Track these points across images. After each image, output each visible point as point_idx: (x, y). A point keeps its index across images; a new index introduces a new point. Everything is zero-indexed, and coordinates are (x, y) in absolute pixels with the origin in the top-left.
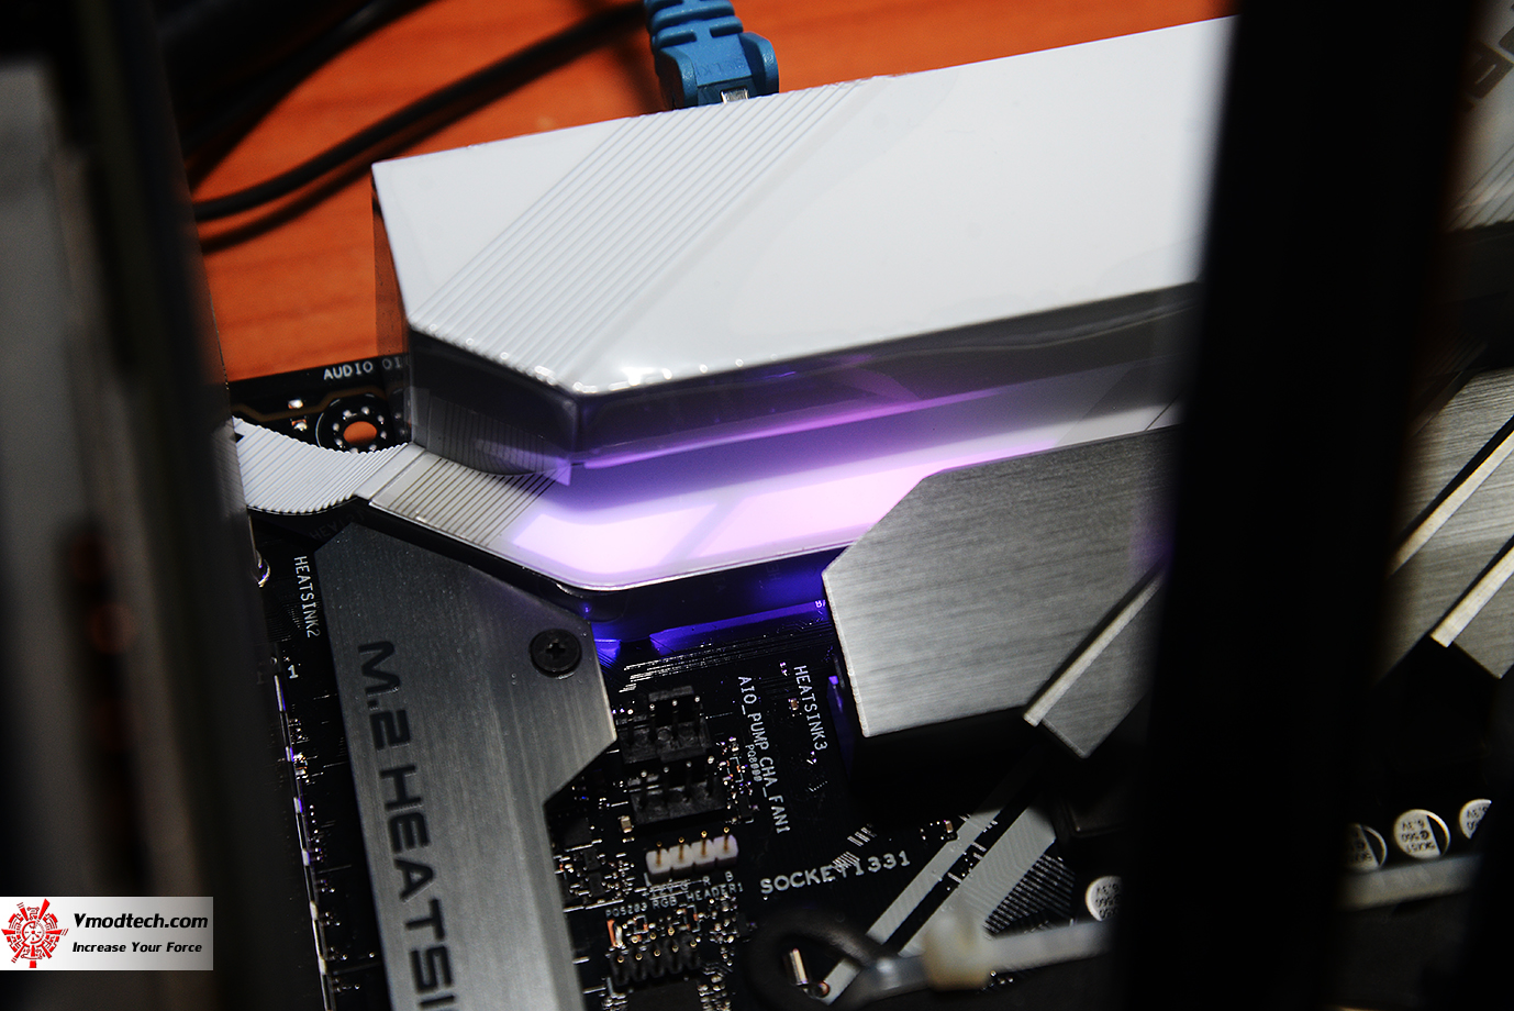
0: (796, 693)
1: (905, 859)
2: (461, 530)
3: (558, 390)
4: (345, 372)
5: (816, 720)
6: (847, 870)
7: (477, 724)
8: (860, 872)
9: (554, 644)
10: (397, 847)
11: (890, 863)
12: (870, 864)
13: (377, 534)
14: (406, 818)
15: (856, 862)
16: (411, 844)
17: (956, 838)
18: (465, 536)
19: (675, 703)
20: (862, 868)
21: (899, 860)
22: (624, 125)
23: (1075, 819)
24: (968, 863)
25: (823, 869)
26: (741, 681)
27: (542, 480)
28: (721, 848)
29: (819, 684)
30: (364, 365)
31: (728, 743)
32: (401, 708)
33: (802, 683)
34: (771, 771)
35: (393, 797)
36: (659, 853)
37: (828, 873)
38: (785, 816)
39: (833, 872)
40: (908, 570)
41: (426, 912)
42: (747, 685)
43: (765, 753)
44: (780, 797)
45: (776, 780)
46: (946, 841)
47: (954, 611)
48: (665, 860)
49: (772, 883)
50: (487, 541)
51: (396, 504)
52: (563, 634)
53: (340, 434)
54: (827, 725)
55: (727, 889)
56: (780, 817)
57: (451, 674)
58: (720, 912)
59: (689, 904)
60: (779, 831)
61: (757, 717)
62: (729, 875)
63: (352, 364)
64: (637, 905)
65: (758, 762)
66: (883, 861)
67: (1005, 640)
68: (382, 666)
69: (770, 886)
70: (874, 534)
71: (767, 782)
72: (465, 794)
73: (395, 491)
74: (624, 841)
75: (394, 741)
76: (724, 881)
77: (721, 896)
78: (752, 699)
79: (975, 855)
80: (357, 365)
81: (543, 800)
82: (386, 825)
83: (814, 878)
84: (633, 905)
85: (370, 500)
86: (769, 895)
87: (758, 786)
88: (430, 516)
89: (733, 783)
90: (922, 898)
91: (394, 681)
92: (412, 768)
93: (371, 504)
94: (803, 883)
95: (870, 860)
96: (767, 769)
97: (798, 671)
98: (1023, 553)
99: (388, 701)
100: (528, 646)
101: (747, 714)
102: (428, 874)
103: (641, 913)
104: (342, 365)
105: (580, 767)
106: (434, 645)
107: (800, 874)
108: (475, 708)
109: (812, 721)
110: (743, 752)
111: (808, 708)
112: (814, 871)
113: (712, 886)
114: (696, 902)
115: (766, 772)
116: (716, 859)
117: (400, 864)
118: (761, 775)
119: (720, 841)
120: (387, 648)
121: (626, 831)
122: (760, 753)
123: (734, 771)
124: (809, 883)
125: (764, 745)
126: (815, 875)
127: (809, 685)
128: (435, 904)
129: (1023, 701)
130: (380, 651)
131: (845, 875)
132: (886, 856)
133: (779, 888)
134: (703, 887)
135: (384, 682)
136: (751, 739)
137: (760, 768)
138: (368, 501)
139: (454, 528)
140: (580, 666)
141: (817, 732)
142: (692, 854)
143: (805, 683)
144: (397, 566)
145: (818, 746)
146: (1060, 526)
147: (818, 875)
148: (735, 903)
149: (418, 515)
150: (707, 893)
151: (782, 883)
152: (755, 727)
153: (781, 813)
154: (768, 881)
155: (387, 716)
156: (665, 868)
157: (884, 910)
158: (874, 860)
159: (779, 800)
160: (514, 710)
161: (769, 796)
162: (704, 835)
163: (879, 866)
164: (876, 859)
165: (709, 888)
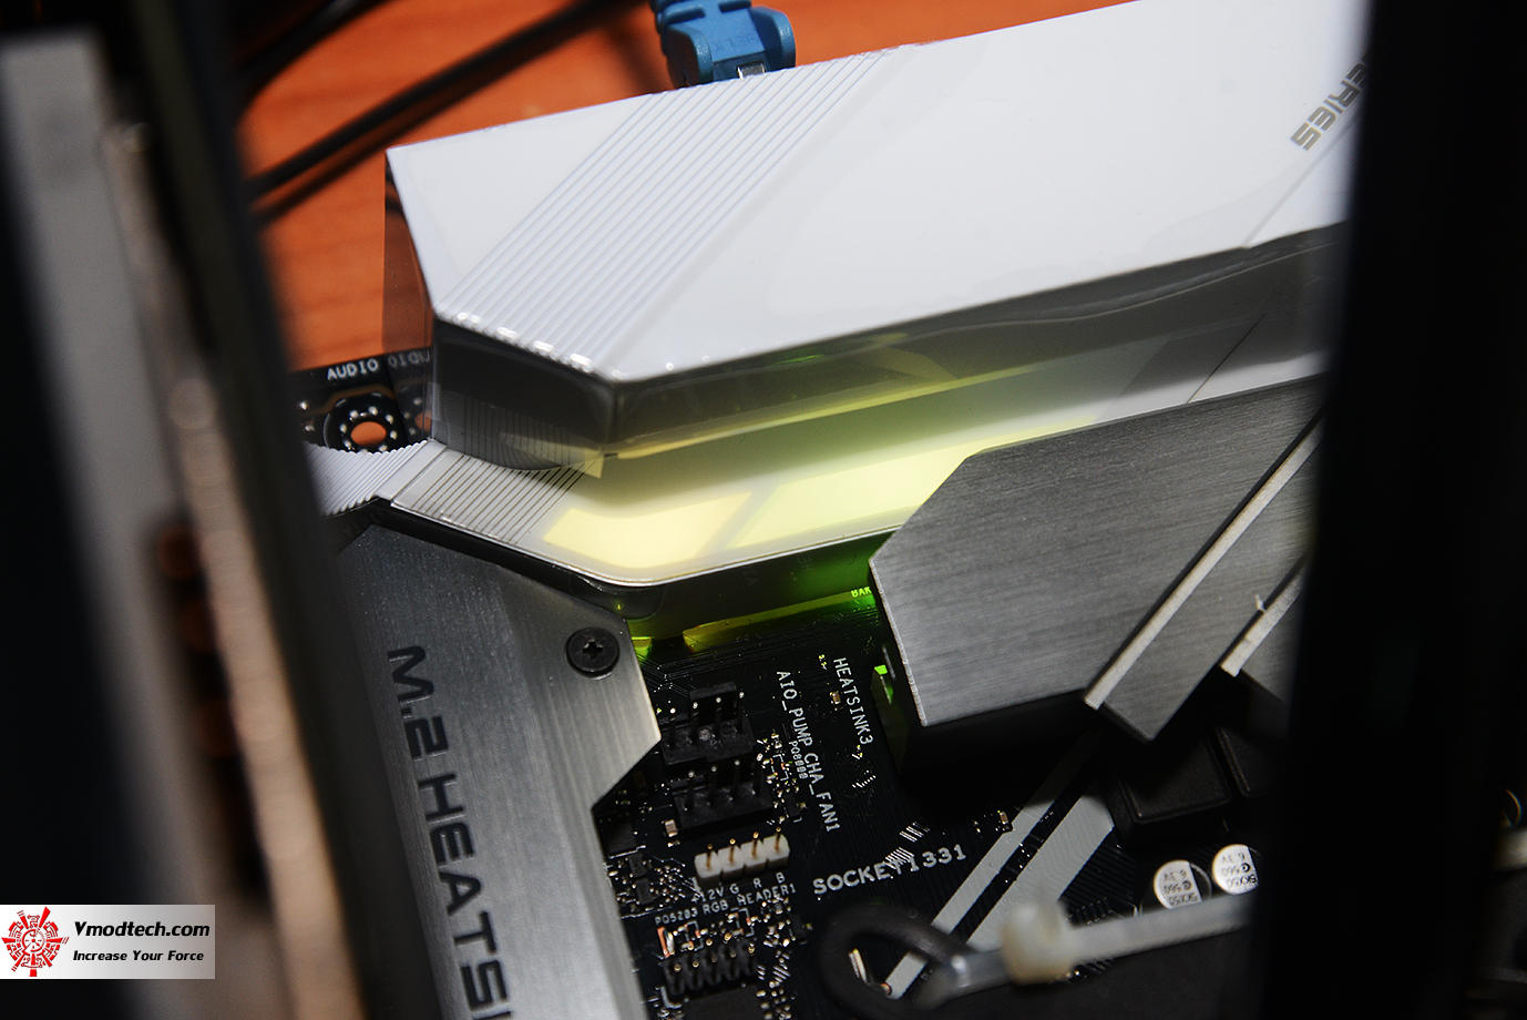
0: (837, 686)
1: (960, 852)
2: (488, 529)
3: (594, 379)
4: (350, 371)
5: (860, 713)
6: (901, 867)
7: (516, 729)
8: (915, 868)
9: (591, 644)
10: (440, 859)
11: (946, 858)
12: (924, 859)
13: (399, 536)
14: (449, 829)
15: (910, 857)
16: (455, 855)
17: (1011, 829)
18: (493, 535)
19: (718, 700)
20: (917, 864)
21: (955, 854)
22: (646, 102)
23: (1136, 805)
24: (1025, 854)
25: (876, 867)
26: (780, 676)
27: (570, 473)
28: (772, 848)
29: (863, 675)
30: (369, 364)
31: (770, 741)
32: (436, 714)
33: (843, 676)
34: (817, 767)
35: (434, 807)
36: (709, 856)
37: (883, 870)
38: (834, 813)
39: (887, 869)
40: (958, 553)
41: (476, 925)
42: (787, 680)
43: (809, 749)
44: (828, 794)
45: (822, 776)
46: (1001, 832)
47: (1008, 594)
48: (713, 863)
49: (825, 883)
50: (516, 539)
51: (419, 504)
52: (600, 633)
53: (348, 436)
54: (872, 718)
55: (779, 891)
56: (829, 814)
57: (486, 678)
58: (773, 915)
59: (741, 907)
60: (828, 828)
61: (799, 712)
62: (780, 877)
63: (356, 362)
64: (687, 911)
65: (802, 759)
66: (938, 856)
67: (1062, 622)
68: (413, 672)
69: (823, 886)
70: (919, 518)
71: (813, 779)
72: (509, 803)
73: (417, 490)
74: (670, 845)
75: (431, 749)
76: (776, 883)
77: (773, 898)
78: (792, 694)
79: (1032, 846)
80: (362, 364)
81: (589, 805)
82: (428, 837)
83: (868, 876)
84: (683, 911)
85: (392, 501)
86: (823, 896)
87: (805, 783)
88: (456, 515)
89: (778, 781)
90: (980, 893)
91: (427, 687)
92: (452, 777)
93: (392, 505)
94: (858, 881)
95: (924, 855)
96: (813, 765)
97: (838, 663)
98: (1074, 532)
99: (422, 707)
100: (563, 645)
101: (788, 710)
102: (476, 886)
103: (692, 918)
104: (345, 363)
105: (626, 769)
106: (467, 649)
107: (854, 873)
108: (513, 712)
109: (855, 714)
110: (786, 748)
111: (851, 701)
112: (868, 868)
113: (764, 888)
114: (748, 905)
115: (811, 769)
116: (768, 861)
117: (445, 876)
118: (806, 772)
119: (770, 841)
120: (418, 654)
121: (671, 835)
122: (804, 750)
123: (778, 769)
124: (863, 882)
125: (808, 741)
126: (869, 872)
127: (850, 677)
128: (485, 917)
129: (1084, 684)
130: (411, 657)
131: (899, 872)
132: (940, 851)
133: (834, 888)
134: (754, 890)
135: (417, 689)
136: (794, 736)
137: (805, 765)
138: (389, 502)
139: (481, 527)
140: (619, 665)
141: (862, 725)
142: (743, 856)
143: (846, 676)
144: (423, 569)
145: (864, 740)
146: (1110, 502)
147: (872, 872)
148: (788, 905)
149: (442, 514)
150: (759, 896)
151: (835, 882)
152: (797, 723)
153: (830, 811)
154: (821, 881)
155: (423, 723)
156: (716, 871)
157: (943, 906)
158: (929, 855)
159: (827, 797)
160: (554, 712)
161: (816, 794)
162: (756, 836)
163: (935, 861)
164: (931, 854)
165: (761, 890)
